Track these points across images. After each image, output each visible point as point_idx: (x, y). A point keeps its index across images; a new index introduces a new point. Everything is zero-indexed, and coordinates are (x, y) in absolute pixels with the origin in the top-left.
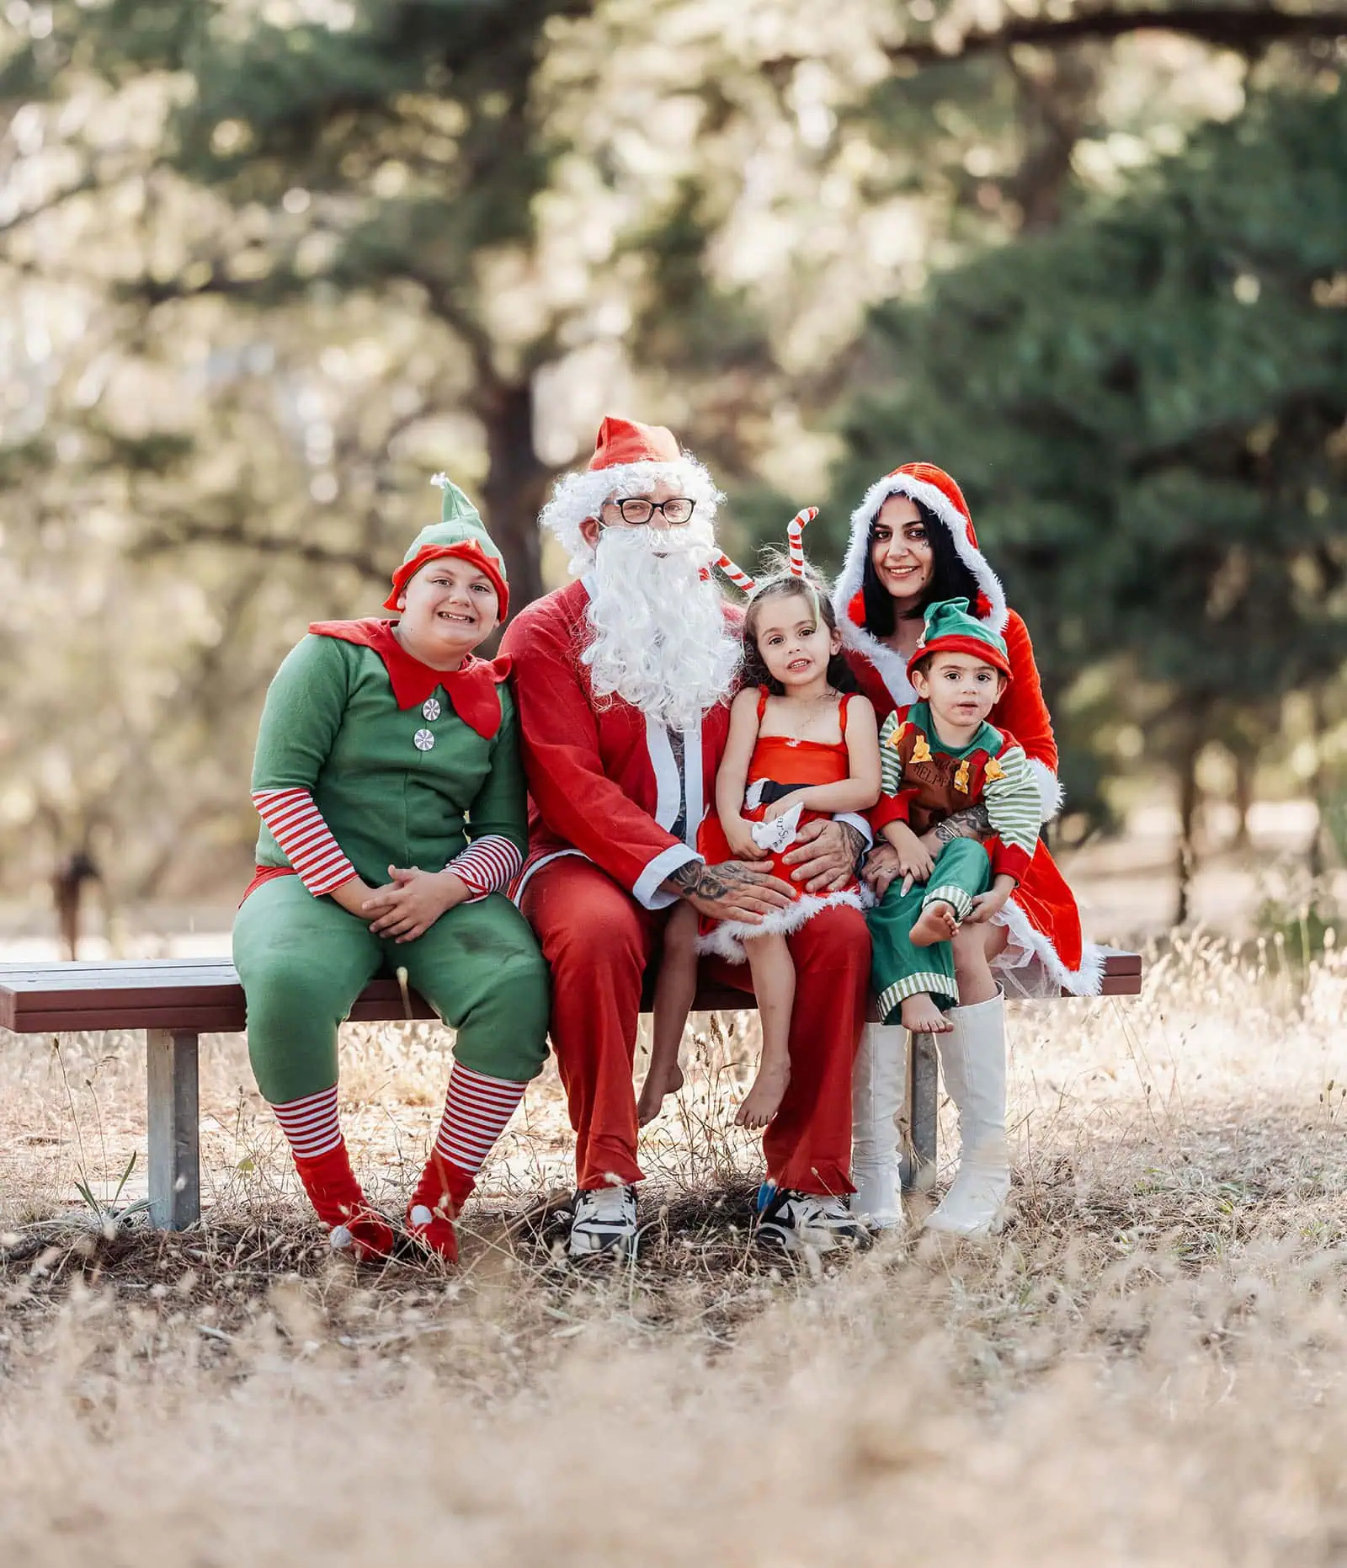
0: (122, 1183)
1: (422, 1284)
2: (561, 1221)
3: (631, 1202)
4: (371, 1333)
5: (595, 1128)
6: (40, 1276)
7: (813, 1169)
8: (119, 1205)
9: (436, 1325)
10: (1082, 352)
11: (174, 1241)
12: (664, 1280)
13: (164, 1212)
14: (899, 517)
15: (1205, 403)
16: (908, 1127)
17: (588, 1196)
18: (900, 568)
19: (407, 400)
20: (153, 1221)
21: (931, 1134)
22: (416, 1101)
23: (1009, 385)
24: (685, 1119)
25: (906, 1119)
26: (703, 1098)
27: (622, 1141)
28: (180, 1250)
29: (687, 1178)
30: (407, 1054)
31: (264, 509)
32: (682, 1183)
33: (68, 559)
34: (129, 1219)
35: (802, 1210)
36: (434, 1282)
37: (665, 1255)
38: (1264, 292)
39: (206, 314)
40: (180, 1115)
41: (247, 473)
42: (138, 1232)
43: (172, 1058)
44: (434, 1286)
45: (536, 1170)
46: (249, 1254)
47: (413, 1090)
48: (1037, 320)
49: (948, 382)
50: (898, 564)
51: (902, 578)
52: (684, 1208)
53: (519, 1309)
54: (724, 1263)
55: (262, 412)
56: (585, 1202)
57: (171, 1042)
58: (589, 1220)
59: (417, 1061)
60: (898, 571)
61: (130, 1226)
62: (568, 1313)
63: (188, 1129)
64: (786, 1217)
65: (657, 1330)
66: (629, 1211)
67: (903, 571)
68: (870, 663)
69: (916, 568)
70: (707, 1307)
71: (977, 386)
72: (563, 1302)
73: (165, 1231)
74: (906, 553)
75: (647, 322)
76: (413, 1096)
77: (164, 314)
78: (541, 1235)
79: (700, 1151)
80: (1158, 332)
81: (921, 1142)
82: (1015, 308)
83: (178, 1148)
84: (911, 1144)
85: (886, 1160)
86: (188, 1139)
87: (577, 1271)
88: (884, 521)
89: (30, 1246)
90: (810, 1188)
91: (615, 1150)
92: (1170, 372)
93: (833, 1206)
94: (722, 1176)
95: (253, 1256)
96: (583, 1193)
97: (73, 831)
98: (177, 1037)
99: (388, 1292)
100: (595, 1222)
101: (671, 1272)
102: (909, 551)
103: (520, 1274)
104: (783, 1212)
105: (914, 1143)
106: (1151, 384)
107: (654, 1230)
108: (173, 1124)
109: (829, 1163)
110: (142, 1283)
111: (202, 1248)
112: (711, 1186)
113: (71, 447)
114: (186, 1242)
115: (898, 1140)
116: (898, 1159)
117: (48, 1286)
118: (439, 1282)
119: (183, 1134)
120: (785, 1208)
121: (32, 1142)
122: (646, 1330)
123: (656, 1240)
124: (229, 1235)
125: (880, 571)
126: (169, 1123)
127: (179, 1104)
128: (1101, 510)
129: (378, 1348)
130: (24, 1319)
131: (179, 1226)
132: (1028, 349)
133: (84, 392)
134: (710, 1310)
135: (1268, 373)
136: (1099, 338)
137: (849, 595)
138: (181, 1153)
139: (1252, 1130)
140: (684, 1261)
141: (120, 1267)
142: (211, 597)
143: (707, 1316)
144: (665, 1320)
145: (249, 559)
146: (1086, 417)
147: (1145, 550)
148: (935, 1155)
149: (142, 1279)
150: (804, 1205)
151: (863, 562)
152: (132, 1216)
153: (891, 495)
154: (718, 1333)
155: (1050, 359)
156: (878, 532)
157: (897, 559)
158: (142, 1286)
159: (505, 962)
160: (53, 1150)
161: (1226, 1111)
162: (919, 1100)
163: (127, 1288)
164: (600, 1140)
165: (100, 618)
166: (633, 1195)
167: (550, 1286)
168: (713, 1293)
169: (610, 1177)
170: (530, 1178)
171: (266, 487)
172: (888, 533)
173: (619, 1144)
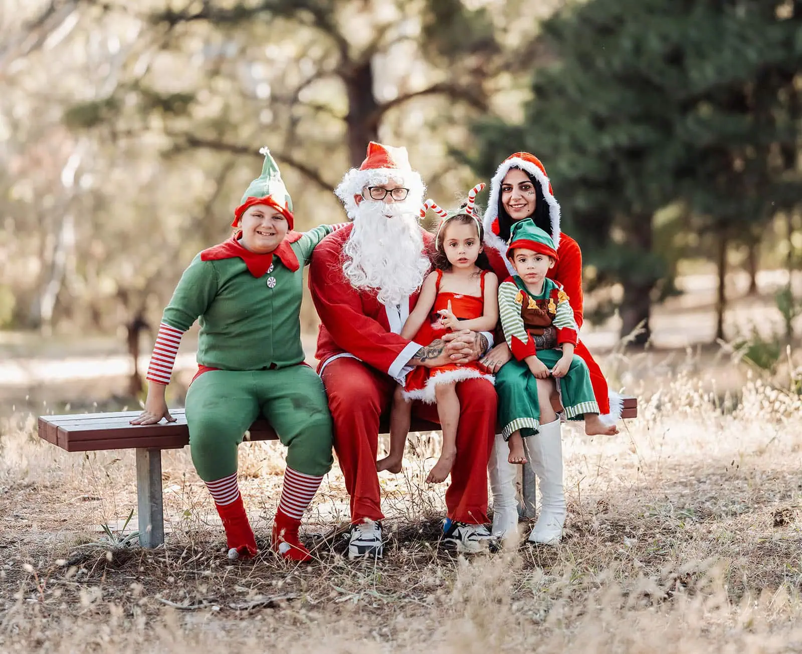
0: (128, 521)
1: (273, 574)
2: (346, 538)
3: (378, 529)
4: (245, 601)
5: (357, 494)
6: (83, 573)
7: (469, 512)
8: (125, 533)
9: (279, 596)
10: (654, 44)
11: (150, 554)
12: (395, 570)
13: (146, 539)
14: (516, 179)
15: (720, 71)
16: (521, 487)
17: (357, 527)
18: (518, 205)
19: (308, 69)
20: (141, 543)
21: (533, 490)
22: (279, 472)
23: (617, 63)
24: (408, 485)
25: (519, 482)
26: (417, 475)
27: (371, 500)
28: (154, 558)
29: (410, 515)
30: (275, 450)
31: (235, 127)
32: (408, 517)
33: (132, 156)
34: (129, 542)
35: (465, 531)
36: (279, 573)
37: (396, 556)
38: (749, 12)
39: (202, 28)
40: (152, 490)
41: (226, 108)
42: (133, 549)
43: (148, 462)
44: (279, 575)
45: (334, 511)
46: (189, 559)
47: (278, 467)
48: (631, 28)
49: (585, 61)
50: (516, 203)
51: (517, 210)
52: (409, 530)
53: (320, 586)
54: (424, 561)
55: (233, 77)
56: (356, 530)
57: (148, 454)
58: (357, 539)
59: (280, 452)
60: (517, 206)
61: (129, 546)
62: (345, 588)
63: (157, 496)
64: (457, 535)
65: (388, 597)
66: (378, 534)
67: (520, 206)
68: (499, 255)
69: (525, 205)
70: (415, 584)
71: (600, 63)
72: (342, 583)
73: (146, 548)
74: (521, 198)
75: (429, 32)
76: (278, 470)
77: (180, 27)
78: (332, 548)
79: (416, 501)
80: (693, 33)
81: (527, 494)
82: (620, 20)
83: (152, 506)
84: (522, 496)
85: (510, 504)
86: (157, 502)
87: (349, 567)
88: (508, 182)
89: (78, 557)
90: (467, 521)
91: (367, 504)
92: (701, 55)
93: (481, 529)
94: (428, 514)
95: (190, 560)
96: (355, 526)
97: (135, 302)
98: (150, 451)
99: (256, 579)
100: (361, 540)
101: (397, 565)
102: (523, 197)
103: (323, 568)
104: (456, 533)
105: (524, 495)
106: (690, 61)
107: (390, 543)
108: (149, 495)
109: (477, 508)
110: (134, 576)
111: (164, 557)
112: (422, 518)
113: (132, 100)
114: (157, 554)
115: (516, 493)
116: (516, 503)
117: (86, 579)
118: (282, 573)
119: (154, 500)
120: (457, 531)
121: (85, 499)
122: (382, 597)
123: (392, 548)
124: (177, 550)
125: (507, 207)
126: (147, 494)
127: (152, 484)
128: (665, 127)
129: (249, 610)
130: (74, 597)
131: (153, 546)
132: (626, 43)
133: (138, 69)
134: (416, 585)
135: (752, 55)
136: (664, 38)
137: (491, 220)
138: (154, 509)
139: (702, 480)
140: (405, 560)
141: (123, 568)
142: (208, 174)
143: (414, 589)
144: (393, 591)
145: (226, 156)
146: (657, 79)
147: (689, 147)
148: (535, 500)
149: (134, 574)
150: (466, 529)
151: (497, 203)
152: (131, 541)
153: (511, 168)
154: (419, 598)
155: (638, 49)
156: (505, 188)
157: (516, 200)
158: (134, 577)
159: (311, 416)
160: (95, 503)
161: (691, 470)
162: (526, 473)
163: (126, 579)
164: (360, 499)
165: (149, 188)
166: (380, 526)
167: (337, 574)
168: (418, 576)
169: (366, 519)
170: (331, 515)
171: (235, 116)
172: (510, 188)
173: (369, 501)
